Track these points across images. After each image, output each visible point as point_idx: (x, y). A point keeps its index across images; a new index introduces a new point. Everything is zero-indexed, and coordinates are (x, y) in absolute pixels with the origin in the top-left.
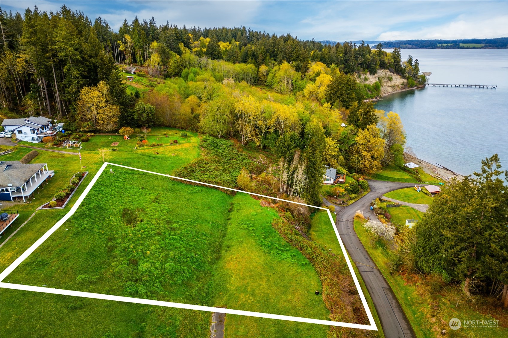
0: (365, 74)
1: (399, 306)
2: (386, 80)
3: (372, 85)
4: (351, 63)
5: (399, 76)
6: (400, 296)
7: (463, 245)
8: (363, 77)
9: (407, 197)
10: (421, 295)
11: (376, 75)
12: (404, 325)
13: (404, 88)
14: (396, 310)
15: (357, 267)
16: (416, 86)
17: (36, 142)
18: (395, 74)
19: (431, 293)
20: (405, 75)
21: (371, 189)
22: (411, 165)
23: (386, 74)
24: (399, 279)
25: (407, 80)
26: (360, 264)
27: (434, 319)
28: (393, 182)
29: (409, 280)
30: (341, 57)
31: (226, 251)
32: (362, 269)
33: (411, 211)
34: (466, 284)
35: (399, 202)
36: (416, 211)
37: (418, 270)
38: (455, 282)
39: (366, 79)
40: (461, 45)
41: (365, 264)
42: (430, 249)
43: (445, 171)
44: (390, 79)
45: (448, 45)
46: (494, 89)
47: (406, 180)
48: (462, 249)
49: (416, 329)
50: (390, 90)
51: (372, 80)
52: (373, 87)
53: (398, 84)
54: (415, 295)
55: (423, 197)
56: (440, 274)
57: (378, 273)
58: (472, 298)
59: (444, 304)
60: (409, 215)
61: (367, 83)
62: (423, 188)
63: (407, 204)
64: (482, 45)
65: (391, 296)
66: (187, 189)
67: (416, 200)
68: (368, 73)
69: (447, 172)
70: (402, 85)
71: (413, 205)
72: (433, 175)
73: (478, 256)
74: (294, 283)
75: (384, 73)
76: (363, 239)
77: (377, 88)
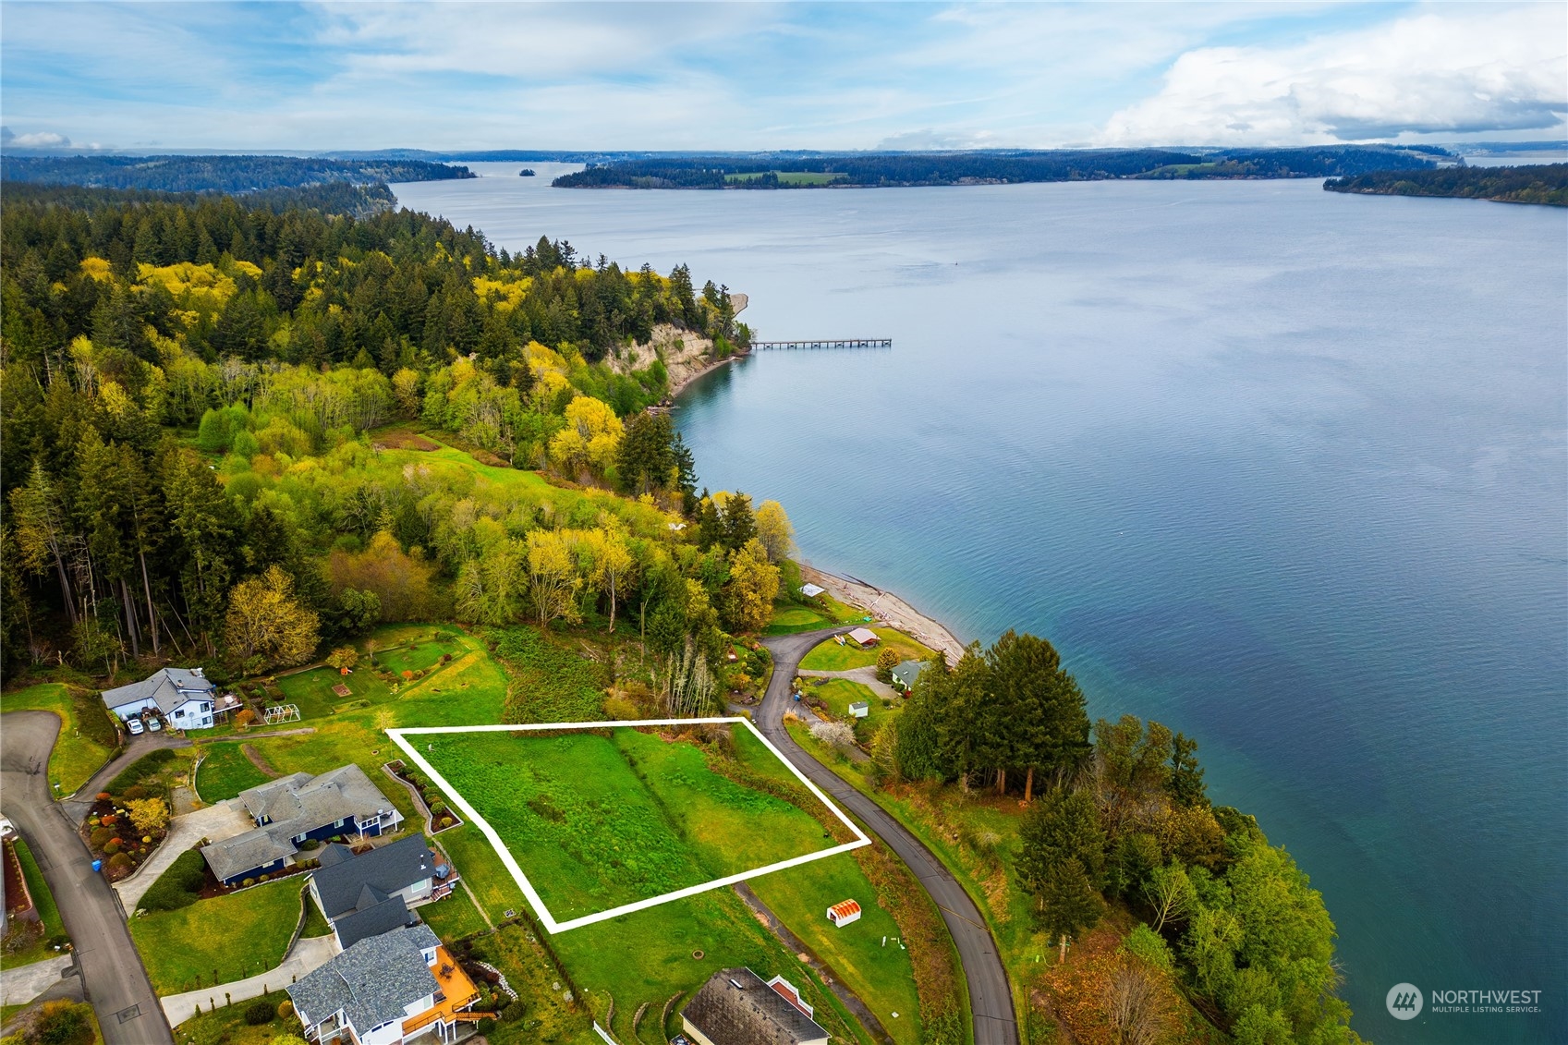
0: (629, 345)
1: (901, 826)
2: (671, 349)
3: (646, 369)
4: (602, 332)
5: (694, 335)
6: (896, 813)
7: (957, 739)
8: (624, 354)
9: (831, 662)
10: (919, 806)
11: (650, 343)
12: (915, 844)
13: (711, 363)
14: (900, 831)
15: (832, 795)
16: (733, 353)
17: (211, 725)
18: (687, 331)
19: (931, 801)
20: (707, 330)
21: (776, 660)
22: (811, 590)
23: (668, 334)
24: (886, 795)
25: (713, 340)
26: (834, 791)
27: (941, 828)
28: (796, 634)
29: (900, 793)
30: (577, 319)
31: (684, 822)
32: (840, 796)
33: (848, 686)
34: (964, 780)
35: (822, 674)
36: (853, 684)
37: (906, 778)
38: (952, 780)
39: (633, 359)
40: (781, 176)
41: (838, 788)
42: (918, 749)
43: (863, 588)
44: (679, 346)
45: (750, 180)
46: (887, 348)
47: (815, 625)
48: (958, 743)
49: (927, 843)
50: (682, 372)
51: (645, 357)
52: (649, 373)
53: (696, 353)
54: (912, 808)
55: (853, 655)
56: (933, 777)
57: (860, 796)
58: (973, 793)
59: (948, 808)
60: (846, 694)
61: (637, 366)
62: (847, 636)
63: (836, 674)
64: (829, 176)
65: (888, 819)
66: (549, 745)
67: (843, 665)
68: (634, 342)
69: (867, 589)
70: (703, 354)
71: (845, 674)
72: (849, 602)
73: (973, 746)
74: (794, 834)
75: (664, 334)
76: (816, 753)
77: (658, 375)
